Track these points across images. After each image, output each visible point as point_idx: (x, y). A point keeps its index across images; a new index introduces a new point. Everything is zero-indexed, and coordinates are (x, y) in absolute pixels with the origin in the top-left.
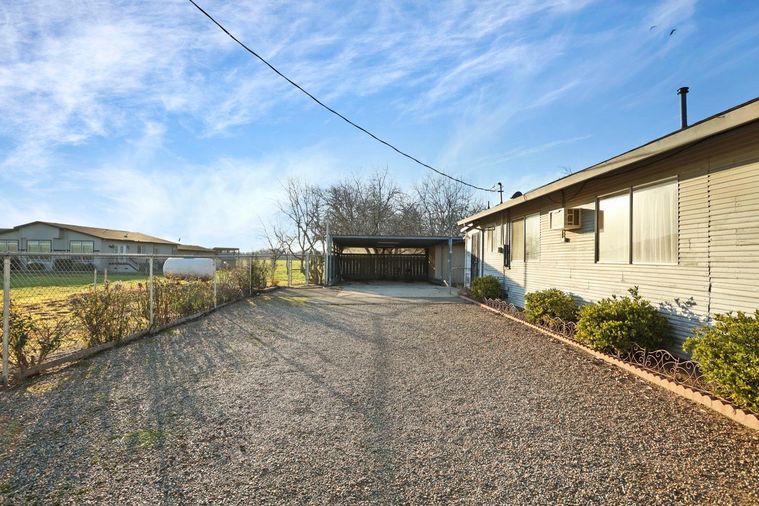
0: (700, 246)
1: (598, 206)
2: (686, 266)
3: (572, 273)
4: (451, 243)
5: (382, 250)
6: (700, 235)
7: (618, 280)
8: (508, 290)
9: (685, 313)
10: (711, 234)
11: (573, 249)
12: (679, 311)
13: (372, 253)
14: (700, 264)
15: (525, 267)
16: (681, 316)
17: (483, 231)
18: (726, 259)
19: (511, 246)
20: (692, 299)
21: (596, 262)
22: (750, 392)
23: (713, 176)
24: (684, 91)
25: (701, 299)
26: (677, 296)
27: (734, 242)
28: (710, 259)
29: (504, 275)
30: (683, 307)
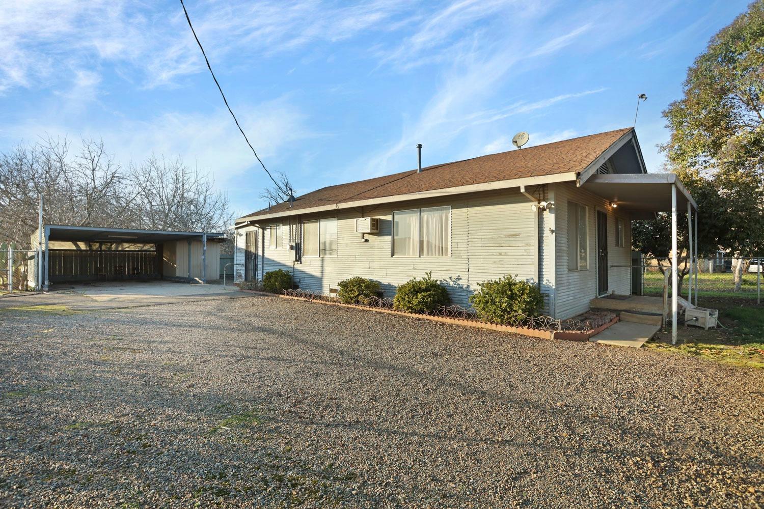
0: (463, 247)
1: (393, 218)
2: (456, 258)
3: (370, 265)
4: (205, 239)
5: (97, 245)
6: (463, 241)
7: (410, 268)
8: (299, 282)
9: (455, 284)
10: (469, 240)
11: (372, 247)
12: (452, 284)
13: (82, 249)
14: (463, 257)
15: (322, 261)
16: (452, 287)
17: (264, 229)
18: (477, 254)
19: (302, 244)
20: (459, 276)
21: (392, 257)
22: (502, 315)
23: (470, 209)
24: (420, 146)
25: (464, 276)
26: (450, 275)
27: (480, 245)
28: (469, 254)
29: (294, 269)
30: (454, 281)
